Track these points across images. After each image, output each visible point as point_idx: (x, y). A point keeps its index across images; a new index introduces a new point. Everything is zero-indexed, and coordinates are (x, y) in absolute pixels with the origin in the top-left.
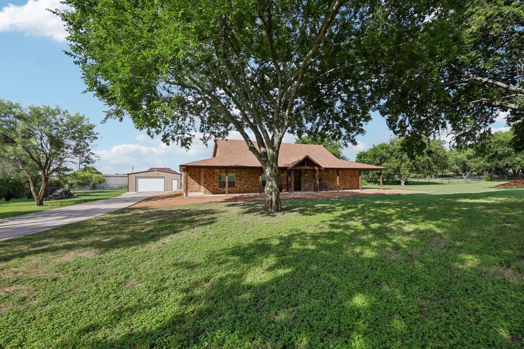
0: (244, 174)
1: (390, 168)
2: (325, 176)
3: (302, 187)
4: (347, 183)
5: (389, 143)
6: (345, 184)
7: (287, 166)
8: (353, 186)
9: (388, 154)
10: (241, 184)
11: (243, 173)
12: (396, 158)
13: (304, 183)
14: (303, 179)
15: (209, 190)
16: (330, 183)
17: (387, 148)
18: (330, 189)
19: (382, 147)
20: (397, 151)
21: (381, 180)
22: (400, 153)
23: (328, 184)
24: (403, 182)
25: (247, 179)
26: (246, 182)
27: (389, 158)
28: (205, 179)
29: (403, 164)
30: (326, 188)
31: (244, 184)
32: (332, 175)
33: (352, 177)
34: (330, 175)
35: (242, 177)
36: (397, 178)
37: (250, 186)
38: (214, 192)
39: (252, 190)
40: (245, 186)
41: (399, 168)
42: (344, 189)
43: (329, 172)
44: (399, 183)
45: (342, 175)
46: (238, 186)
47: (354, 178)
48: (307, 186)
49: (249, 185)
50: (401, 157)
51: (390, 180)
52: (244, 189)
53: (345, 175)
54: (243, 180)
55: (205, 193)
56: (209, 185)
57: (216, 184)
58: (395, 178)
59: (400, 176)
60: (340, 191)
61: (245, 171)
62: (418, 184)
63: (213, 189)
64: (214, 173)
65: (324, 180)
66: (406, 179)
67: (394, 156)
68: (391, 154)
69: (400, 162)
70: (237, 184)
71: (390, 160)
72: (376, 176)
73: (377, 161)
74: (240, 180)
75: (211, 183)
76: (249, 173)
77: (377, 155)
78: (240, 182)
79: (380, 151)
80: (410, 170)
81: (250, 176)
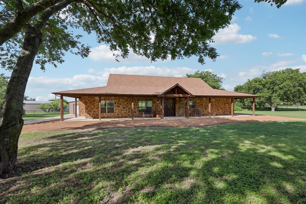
0: (122, 102)
1: (263, 97)
2: (199, 103)
3: (176, 113)
4: (220, 109)
5: (262, 77)
6: (218, 110)
7: (157, 94)
8: (225, 112)
9: (261, 86)
10: (119, 110)
11: (121, 100)
12: (268, 89)
13: (179, 110)
14: (177, 106)
15: (90, 115)
16: (203, 109)
17: (260, 81)
18: (203, 115)
19: (256, 81)
20: (269, 83)
21: (253, 107)
22: (272, 85)
23: (202, 111)
24: (273, 109)
25: (125, 106)
26: (124, 108)
27: (261, 89)
28: (87, 106)
29: (274, 95)
30: (199, 114)
31: (122, 110)
32: (205, 102)
33: (225, 104)
34: (203, 102)
35: (120, 104)
36: (267, 105)
37: (127, 112)
38: (95, 117)
39: (129, 115)
40: (123, 112)
41: (270, 97)
42: (217, 115)
43: (203, 99)
44: (270, 109)
45: (215, 102)
46: (117, 111)
47: (227, 105)
48: (181, 112)
49: (127, 110)
50: (273, 88)
51: (261, 107)
52: (122, 114)
53: (218, 103)
54: (121, 106)
55: (87, 117)
56: (90, 111)
57: (96, 110)
58: (265, 105)
59: (271, 104)
60: (212, 117)
61: (123, 99)
62: (287, 111)
63: (93, 114)
64: (94, 101)
65: (198, 107)
66: (277, 106)
67: (267, 88)
68: (264, 86)
69: (271, 92)
70: (116, 110)
71: (263, 91)
72: (250, 104)
73: (252, 91)
74: (118, 106)
75: (92, 109)
76: (126, 101)
77: (251, 87)
78: (118, 108)
79: (254, 84)
80: (280, 99)
81: (128, 103)
